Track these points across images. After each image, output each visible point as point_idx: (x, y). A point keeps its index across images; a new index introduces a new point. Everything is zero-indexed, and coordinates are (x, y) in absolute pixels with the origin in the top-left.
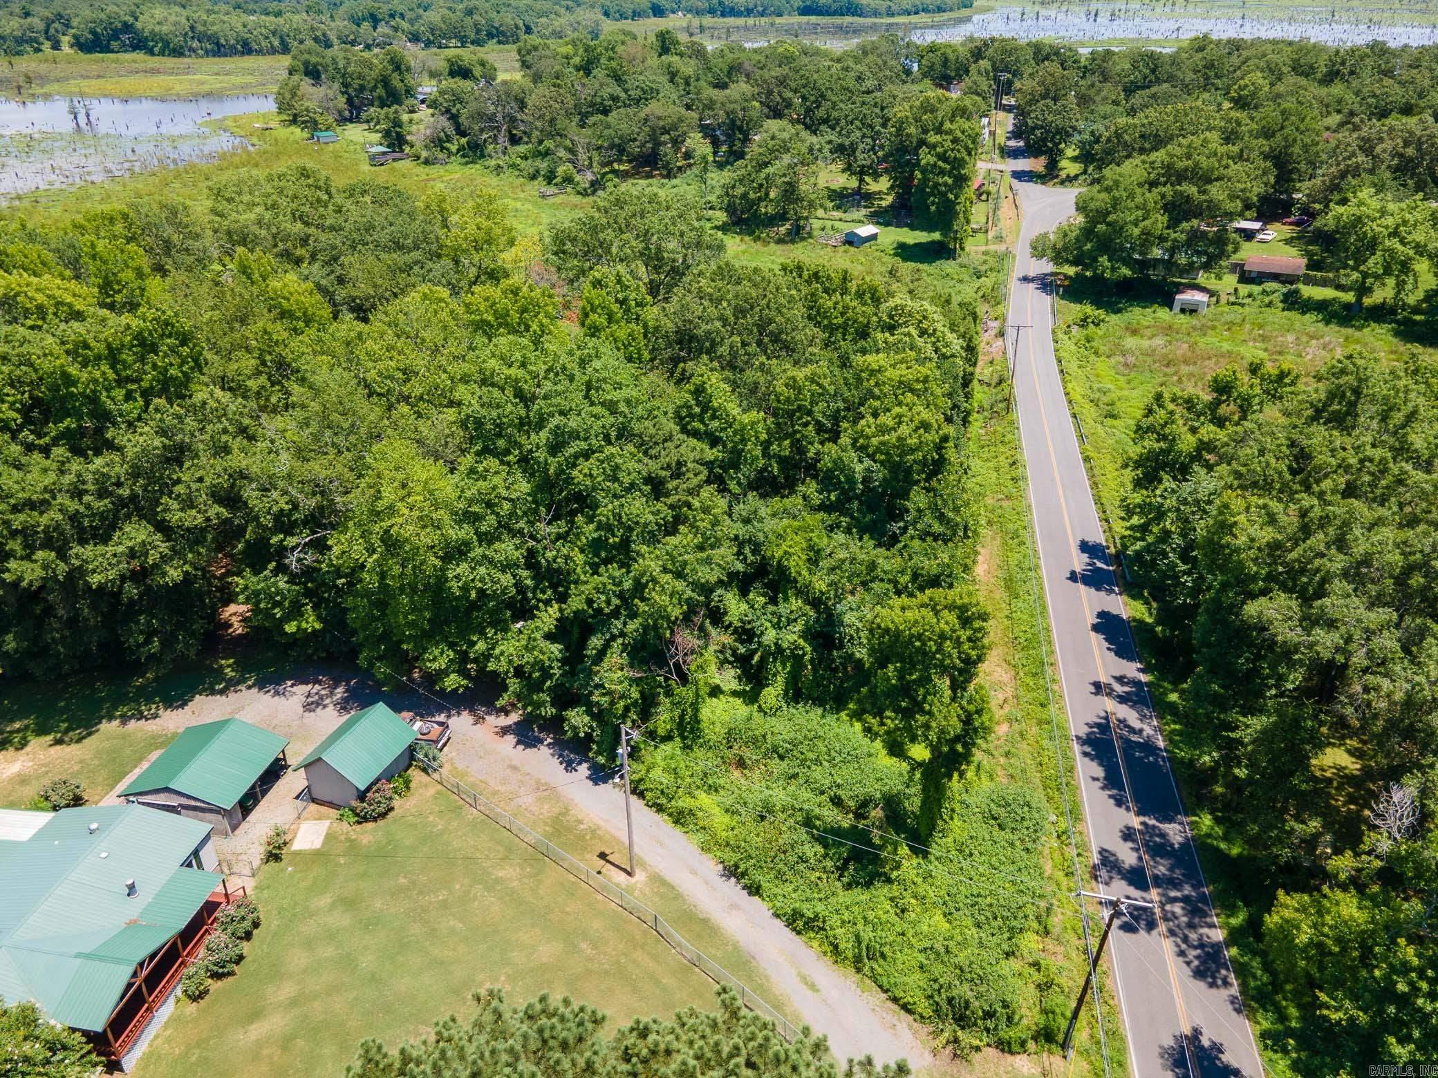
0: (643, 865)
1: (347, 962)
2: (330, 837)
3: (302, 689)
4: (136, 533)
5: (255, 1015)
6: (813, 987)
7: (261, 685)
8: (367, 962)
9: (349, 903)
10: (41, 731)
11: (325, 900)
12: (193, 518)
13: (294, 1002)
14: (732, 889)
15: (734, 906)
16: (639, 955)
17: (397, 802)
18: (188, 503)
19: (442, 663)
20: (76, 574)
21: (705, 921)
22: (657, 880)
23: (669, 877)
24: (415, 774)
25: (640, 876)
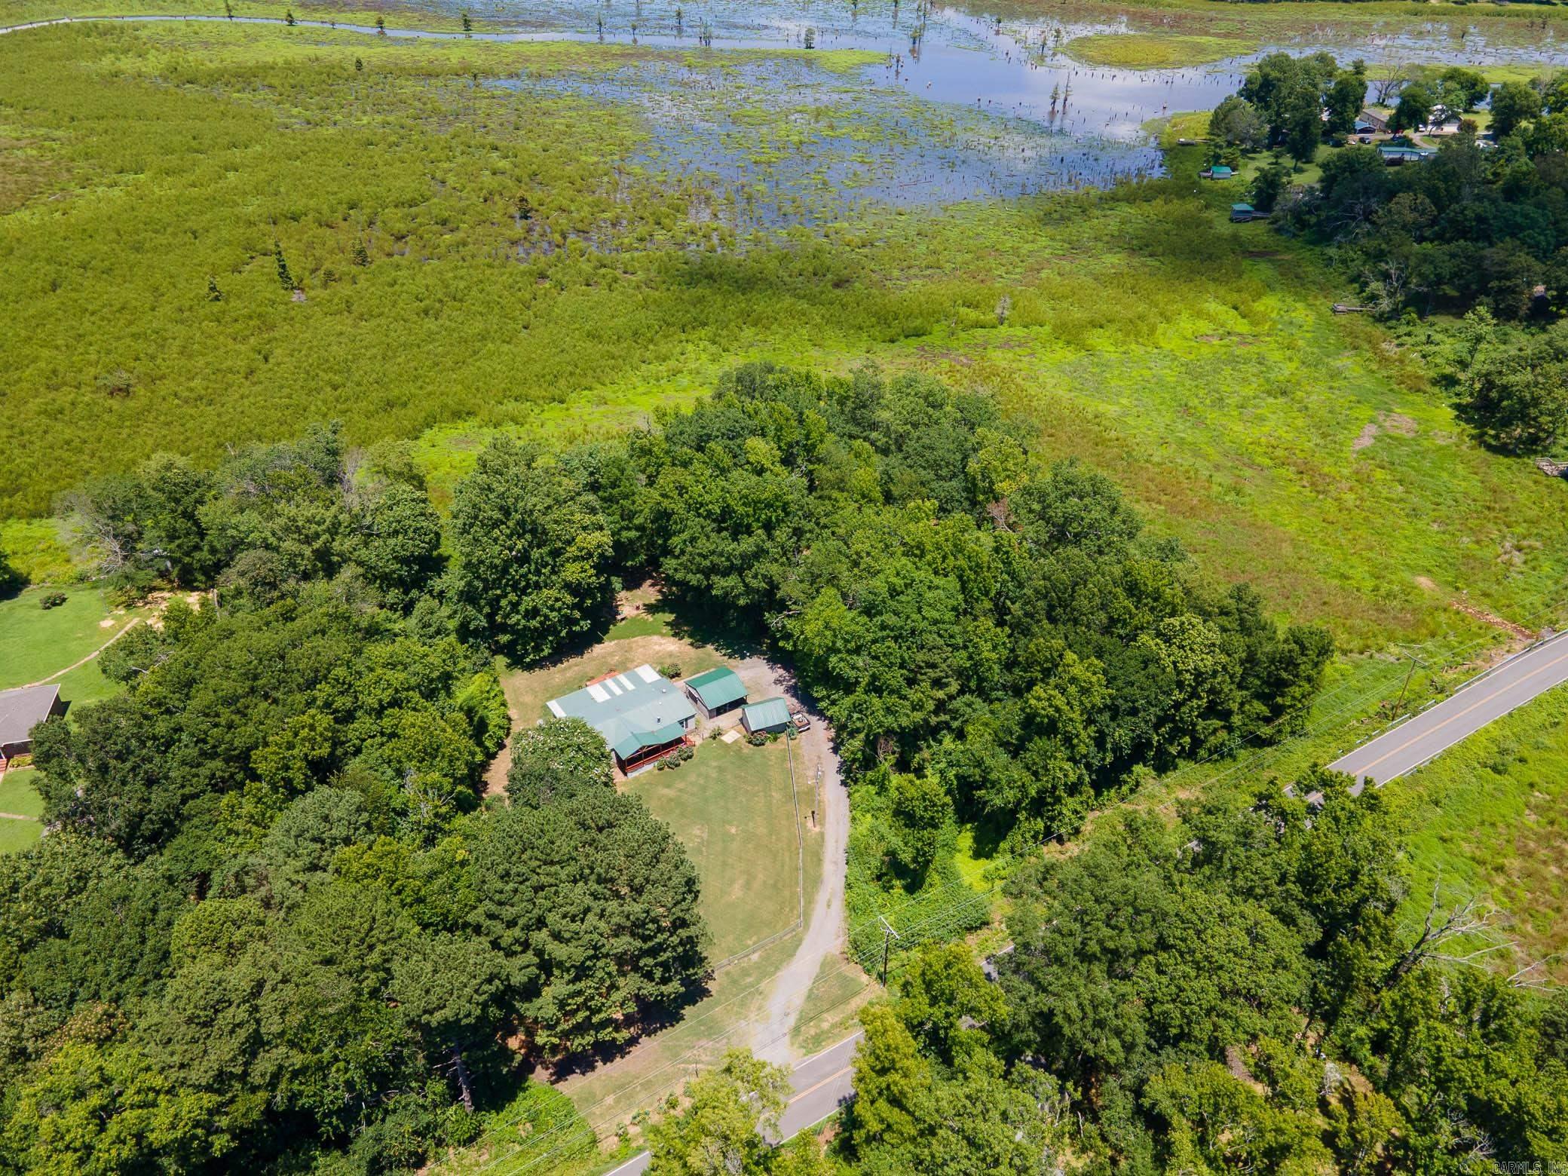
0: (822, 825)
1: (704, 789)
2: (736, 741)
3: (781, 671)
4: (732, 581)
5: (668, 787)
6: (829, 906)
7: (768, 660)
8: (710, 792)
9: (721, 770)
10: (690, 636)
11: (715, 764)
12: (754, 583)
13: (681, 790)
14: (842, 857)
15: (836, 863)
16: (787, 854)
17: (768, 743)
18: (755, 577)
19: (819, 695)
20: (710, 587)
21: (820, 860)
22: (822, 835)
23: (826, 837)
24: (783, 737)
25: (817, 829)
